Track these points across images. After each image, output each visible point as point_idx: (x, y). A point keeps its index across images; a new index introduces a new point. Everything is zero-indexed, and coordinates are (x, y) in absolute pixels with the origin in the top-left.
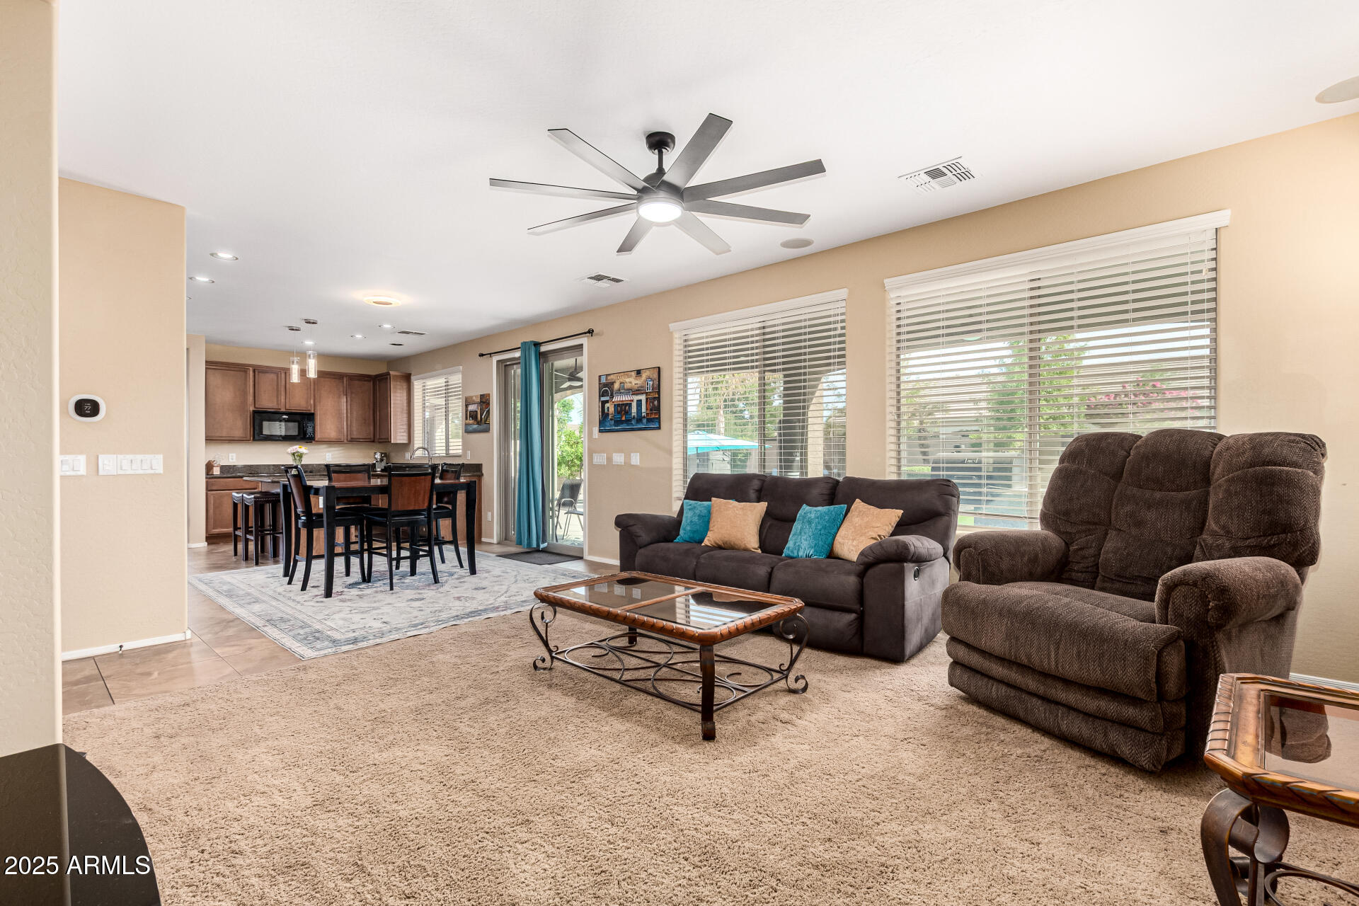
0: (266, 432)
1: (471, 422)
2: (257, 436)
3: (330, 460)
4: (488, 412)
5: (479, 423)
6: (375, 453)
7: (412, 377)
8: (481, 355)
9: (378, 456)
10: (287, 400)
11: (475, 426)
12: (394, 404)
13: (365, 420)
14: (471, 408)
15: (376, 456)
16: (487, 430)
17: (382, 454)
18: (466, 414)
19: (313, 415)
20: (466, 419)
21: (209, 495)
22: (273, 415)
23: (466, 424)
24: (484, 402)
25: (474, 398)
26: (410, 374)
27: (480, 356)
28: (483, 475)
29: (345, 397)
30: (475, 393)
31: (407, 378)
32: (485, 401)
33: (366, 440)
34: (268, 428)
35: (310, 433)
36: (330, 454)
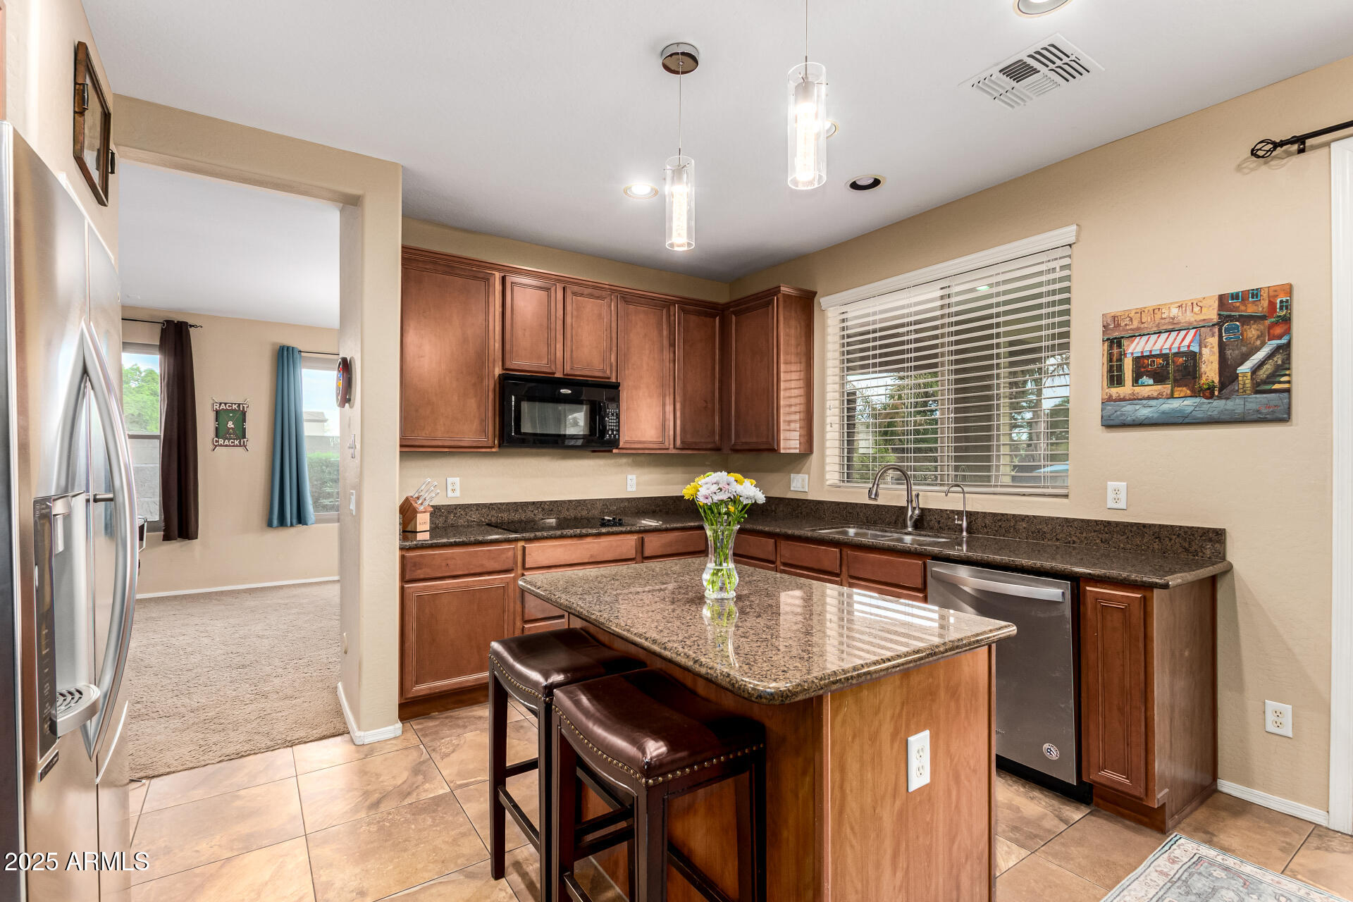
0: (527, 428)
2: (510, 436)
7: (816, 300)
10: (568, 349)
12: (784, 362)
14: (1153, 345)
19: (616, 387)
21: (407, 591)
26: (815, 293)
29: (672, 349)
31: (808, 306)
33: (709, 446)
34: (533, 418)
35: (612, 430)
36: (634, 477)
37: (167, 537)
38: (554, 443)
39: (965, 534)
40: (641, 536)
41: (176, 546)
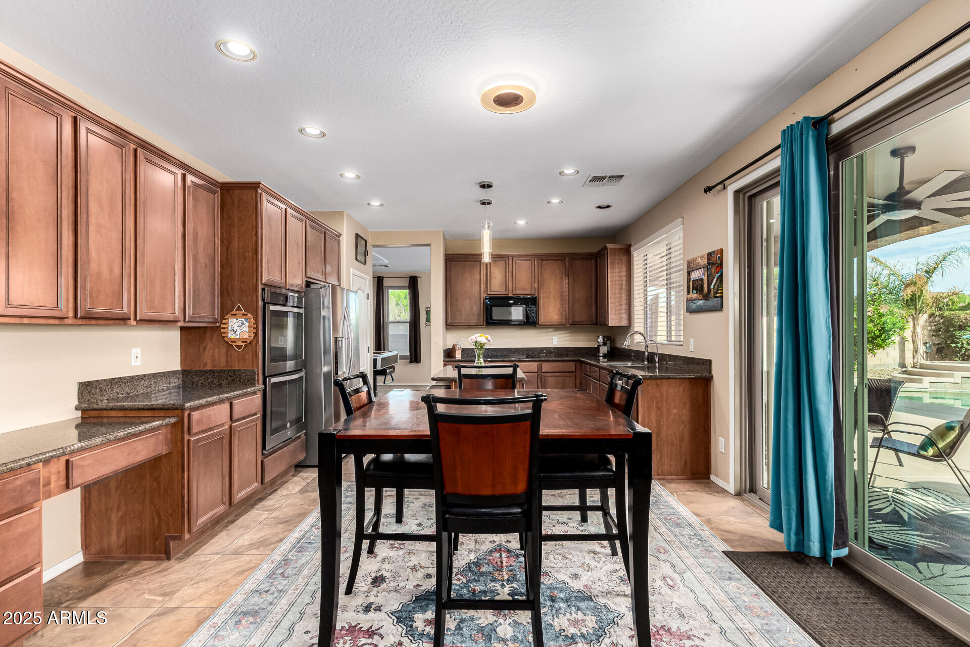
0: (494, 317)
1: (695, 296)
2: (490, 322)
3: (557, 343)
4: (721, 278)
5: (706, 297)
6: (598, 336)
7: (632, 249)
8: (708, 190)
9: (601, 339)
10: (514, 285)
11: (700, 302)
12: (611, 281)
13: (587, 301)
14: (695, 275)
15: (599, 340)
16: (720, 308)
17: (604, 337)
18: (688, 286)
19: (537, 298)
20: (688, 292)
22: (503, 301)
23: (688, 300)
24: (713, 264)
25: (699, 260)
26: (630, 244)
27: (706, 191)
28: (712, 377)
29: (567, 278)
30: (700, 253)
31: (627, 252)
32: (715, 262)
33: (589, 323)
34: (498, 313)
35: (533, 317)
36: (556, 338)
37: (411, 362)
38: (506, 323)
39: (657, 364)
40: (541, 363)
41: (414, 365)
